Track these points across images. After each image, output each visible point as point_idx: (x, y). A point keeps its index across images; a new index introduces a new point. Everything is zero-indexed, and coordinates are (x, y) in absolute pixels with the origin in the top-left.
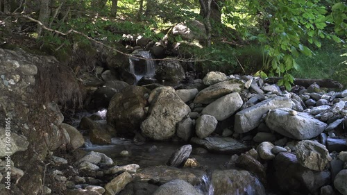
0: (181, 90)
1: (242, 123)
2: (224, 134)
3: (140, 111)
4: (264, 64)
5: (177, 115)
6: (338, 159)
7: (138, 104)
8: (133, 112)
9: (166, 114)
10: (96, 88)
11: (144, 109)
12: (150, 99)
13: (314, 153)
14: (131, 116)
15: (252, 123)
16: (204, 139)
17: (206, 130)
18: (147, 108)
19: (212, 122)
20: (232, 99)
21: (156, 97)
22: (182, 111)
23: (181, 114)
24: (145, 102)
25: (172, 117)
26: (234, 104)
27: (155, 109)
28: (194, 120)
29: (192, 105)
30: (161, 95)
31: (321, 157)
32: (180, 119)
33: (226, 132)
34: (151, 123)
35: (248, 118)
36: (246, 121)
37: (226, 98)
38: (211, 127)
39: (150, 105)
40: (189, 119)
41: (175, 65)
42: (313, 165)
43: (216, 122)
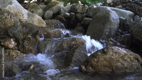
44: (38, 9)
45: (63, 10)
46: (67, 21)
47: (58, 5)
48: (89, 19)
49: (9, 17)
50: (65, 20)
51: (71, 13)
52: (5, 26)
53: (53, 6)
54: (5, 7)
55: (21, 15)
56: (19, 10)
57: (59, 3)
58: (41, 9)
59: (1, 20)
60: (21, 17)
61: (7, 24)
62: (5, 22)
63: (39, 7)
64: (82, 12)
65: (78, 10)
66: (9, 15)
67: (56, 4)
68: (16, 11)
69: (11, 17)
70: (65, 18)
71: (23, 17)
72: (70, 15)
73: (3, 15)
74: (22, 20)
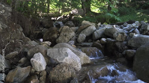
0: (72, 28)
1: (95, 35)
2: (89, 41)
3: (56, 36)
4: (107, 21)
5: (70, 36)
6: (130, 36)
7: (55, 33)
8: (53, 36)
9: (65, 36)
10: (39, 32)
11: (57, 35)
12: (60, 31)
13: (120, 35)
14: (52, 38)
15: (100, 35)
16: (81, 43)
17: (81, 39)
18: (58, 34)
19: (84, 36)
20: (91, 28)
21: (61, 30)
22: (72, 34)
23: (71, 35)
24: (58, 33)
25: (68, 36)
26: (92, 29)
27: (61, 34)
28: (77, 37)
29: (76, 33)
30: (64, 29)
31: (123, 35)
32: (71, 37)
33: (90, 40)
34: (60, 39)
35: (97, 33)
36: (97, 34)
37: (89, 27)
38: (83, 38)
39: (59, 33)
40: (75, 37)
41: (71, 24)
42: (120, 39)
43: (85, 36)
44: (71, 32)
45: (96, 33)
46: (104, 46)
47: (90, 28)
48: (132, 51)
49: (67, 70)
50: (101, 46)
51: (108, 38)
52: (64, 79)
53: (85, 29)
54: (63, 59)
55: (76, 64)
56: (74, 60)
57: (91, 25)
58: (73, 32)
59: (60, 74)
60: (76, 66)
61: (66, 77)
62: (63, 75)
63: (71, 30)
64: (121, 40)
65: (117, 38)
66: (67, 69)
67: (88, 27)
68: (72, 61)
69: (68, 70)
70: (102, 44)
71: (78, 66)
72: (106, 41)
73: (62, 69)
74: (77, 69)
